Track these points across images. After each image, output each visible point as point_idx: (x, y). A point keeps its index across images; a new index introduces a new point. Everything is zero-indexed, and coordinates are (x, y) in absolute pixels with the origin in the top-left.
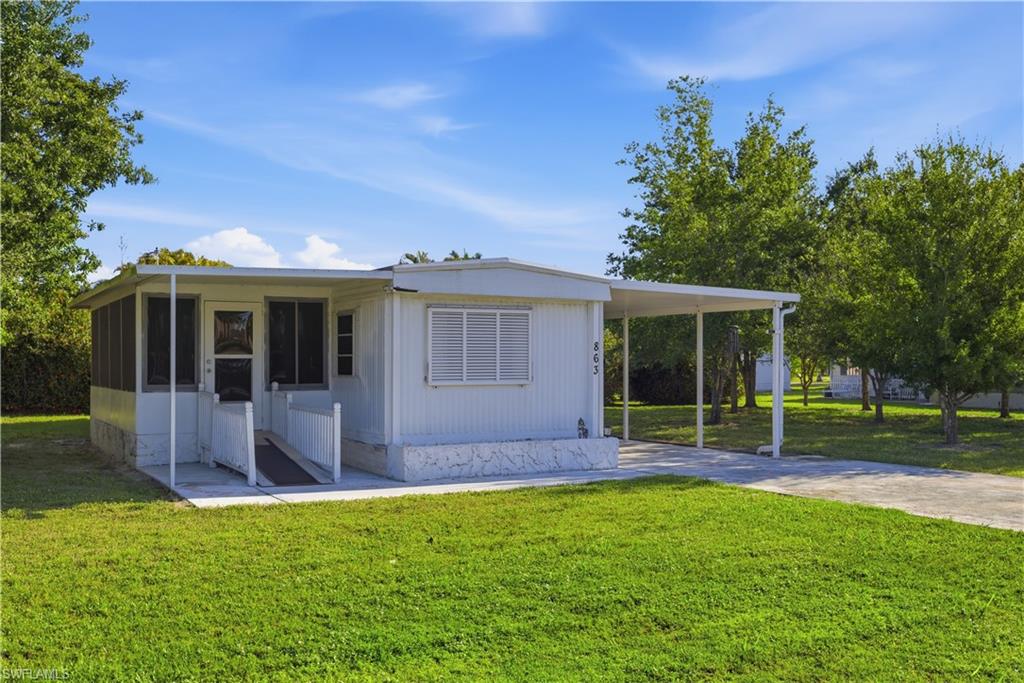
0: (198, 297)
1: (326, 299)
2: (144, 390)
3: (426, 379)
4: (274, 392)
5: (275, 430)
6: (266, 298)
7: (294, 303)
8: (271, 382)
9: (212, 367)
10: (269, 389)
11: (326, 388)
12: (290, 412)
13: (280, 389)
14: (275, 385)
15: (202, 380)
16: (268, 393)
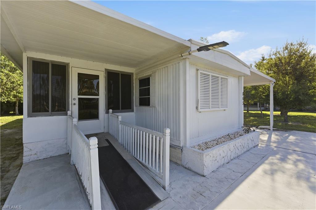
0: (68, 64)
1: (133, 73)
2: (29, 116)
3: (197, 108)
4: (110, 114)
5: (111, 132)
6: (106, 69)
7: (119, 74)
8: (108, 109)
9: (77, 102)
10: (107, 112)
11: (133, 111)
12: (120, 126)
13: (113, 112)
14: (111, 111)
15: (70, 109)
16: (107, 114)
